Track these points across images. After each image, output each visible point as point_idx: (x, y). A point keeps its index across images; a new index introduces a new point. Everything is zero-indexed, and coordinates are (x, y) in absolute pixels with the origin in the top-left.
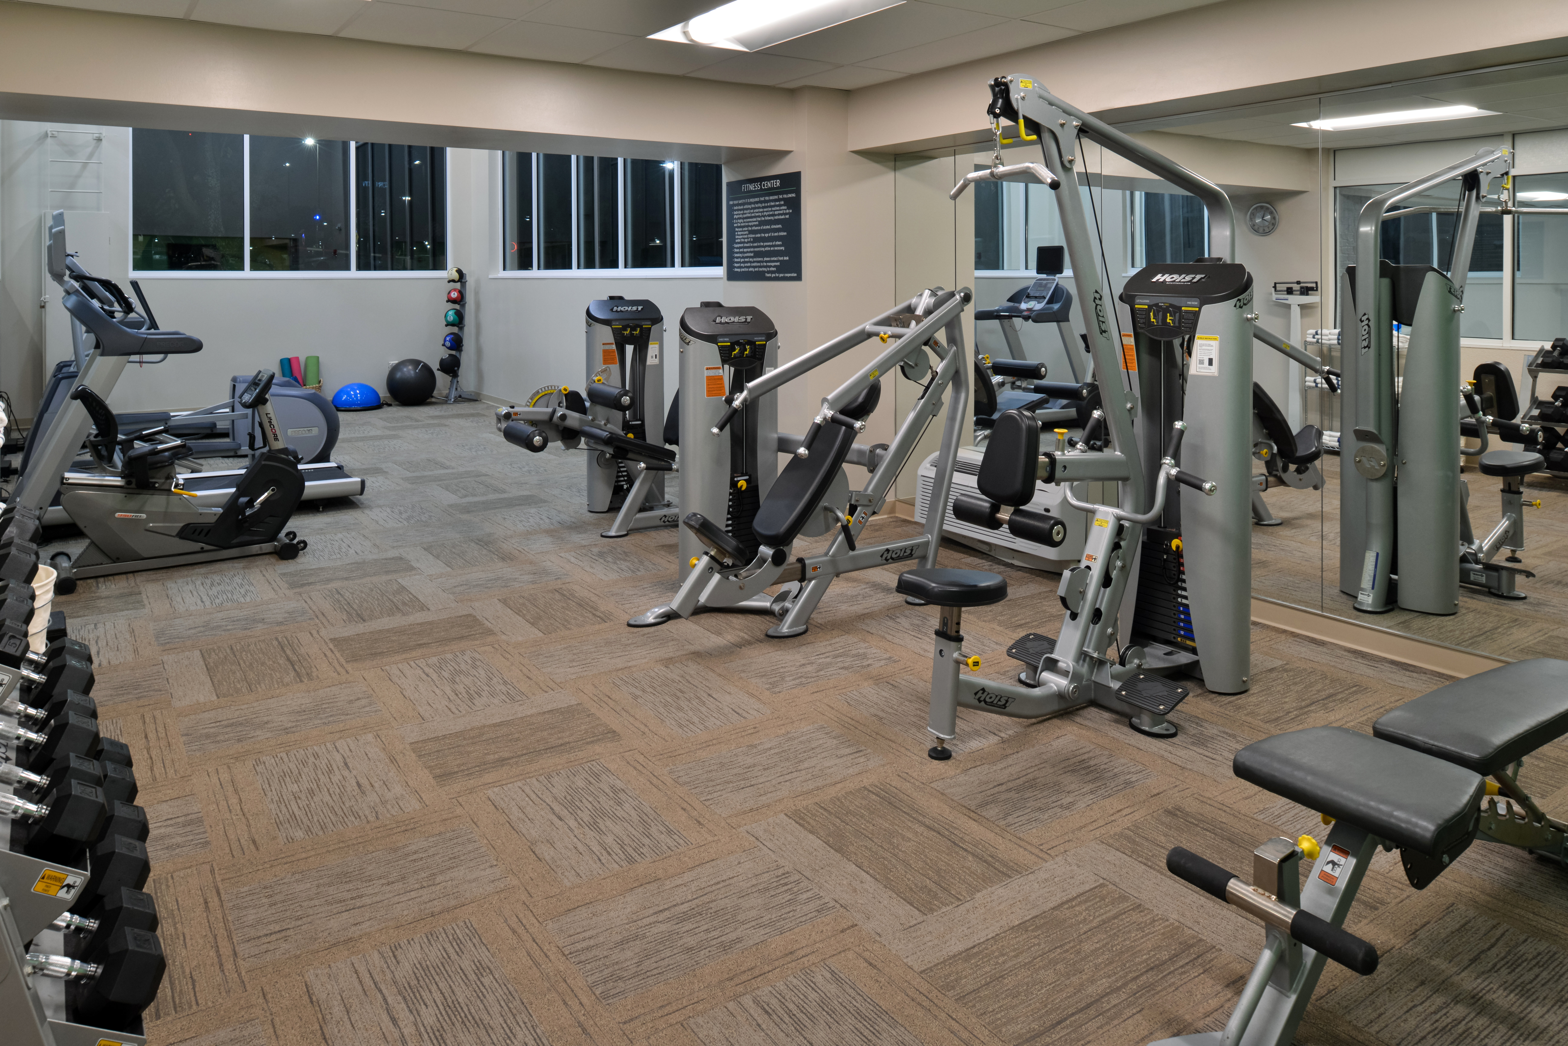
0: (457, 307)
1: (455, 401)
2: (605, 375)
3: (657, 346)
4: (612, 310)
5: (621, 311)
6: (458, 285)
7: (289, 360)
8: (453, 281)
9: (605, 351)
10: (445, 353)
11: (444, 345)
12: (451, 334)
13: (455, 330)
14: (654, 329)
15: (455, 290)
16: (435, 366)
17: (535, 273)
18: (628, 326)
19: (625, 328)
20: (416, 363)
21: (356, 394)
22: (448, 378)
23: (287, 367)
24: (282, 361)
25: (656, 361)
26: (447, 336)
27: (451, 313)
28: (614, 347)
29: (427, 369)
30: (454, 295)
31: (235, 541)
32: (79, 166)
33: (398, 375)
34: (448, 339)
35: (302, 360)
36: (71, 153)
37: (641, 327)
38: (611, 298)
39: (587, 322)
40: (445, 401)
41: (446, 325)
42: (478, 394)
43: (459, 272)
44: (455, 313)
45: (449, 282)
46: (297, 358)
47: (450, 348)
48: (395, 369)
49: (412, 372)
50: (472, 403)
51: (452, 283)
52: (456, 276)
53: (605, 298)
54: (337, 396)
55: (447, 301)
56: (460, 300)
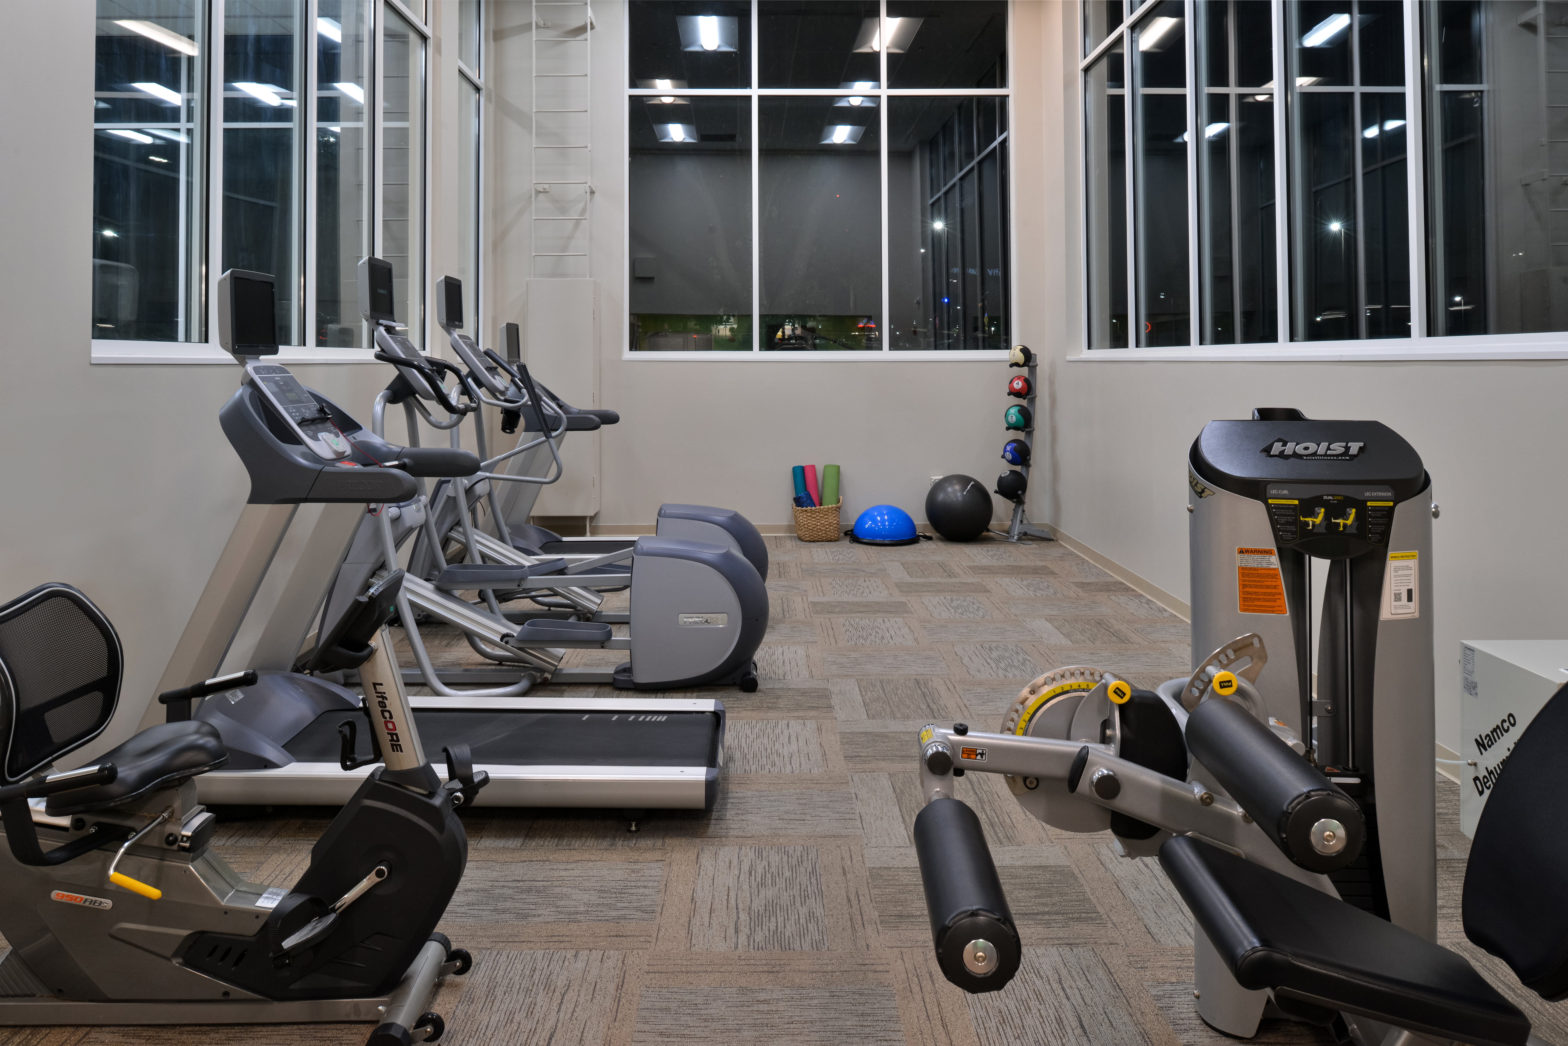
0: (1024, 403)
1: (1019, 539)
2: (1246, 664)
3: (1413, 564)
4: (1267, 450)
5: (1295, 455)
6: (1025, 371)
7: (803, 469)
8: (1017, 364)
9: (1245, 572)
10: (1004, 468)
11: (1003, 457)
12: (1014, 441)
13: (1021, 436)
14: (1402, 510)
15: (1019, 378)
16: (991, 487)
17: (1132, 352)
18: (1318, 501)
19: (1308, 507)
20: (964, 480)
21: (883, 521)
22: (1011, 505)
23: (800, 478)
24: (794, 469)
25: (1411, 610)
26: (1008, 444)
27: (1014, 411)
28: (1274, 561)
29: (979, 490)
30: (1018, 385)
31: (295, 986)
32: (571, 224)
33: (941, 497)
34: (1008, 448)
35: (819, 469)
36: (563, 210)
37: (1360, 505)
38: (1265, 414)
39: (1193, 484)
40: (1005, 538)
41: (1008, 429)
42: (1055, 531)
43: (1025, 351)
44: (1019, 411)
45: (1012, 365)
46: (813, 467)
47: (1012, 462)
48: (938, 486)
49: (959, 494)
50: (1044, 544)
51: (1015, 368)
52: (1020, 357)
53: (1248, 414)
54: (861, 520)
55: (1009, 394)
56: (1027, 392)
